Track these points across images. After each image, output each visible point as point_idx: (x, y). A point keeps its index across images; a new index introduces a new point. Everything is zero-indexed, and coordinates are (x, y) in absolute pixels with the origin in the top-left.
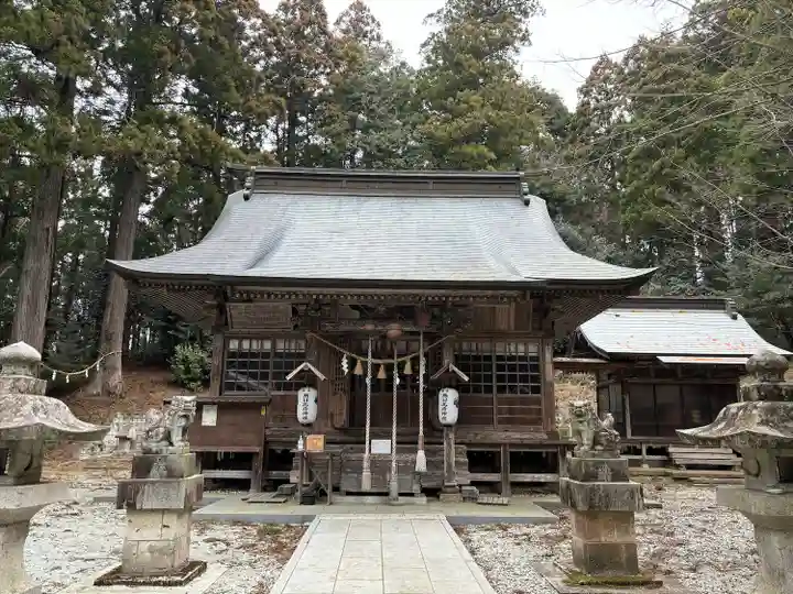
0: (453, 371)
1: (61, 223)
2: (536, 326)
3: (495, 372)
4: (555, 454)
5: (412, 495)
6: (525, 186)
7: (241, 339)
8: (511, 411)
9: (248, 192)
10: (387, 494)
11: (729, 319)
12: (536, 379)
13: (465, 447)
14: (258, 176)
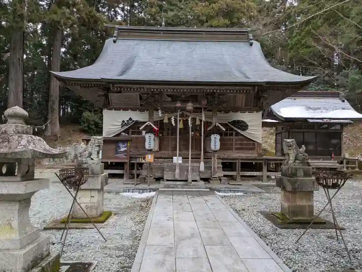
0: (218, 126)
1: (25, 56)
2: (255, 105)
4: (261, 164)
5: (196, 181)
6: (251, 36)
8: (241, 144)
9: (115, 39)
10: (187, 181)
11: (341, 102)
13: (221, 160)
14: (119, 31)
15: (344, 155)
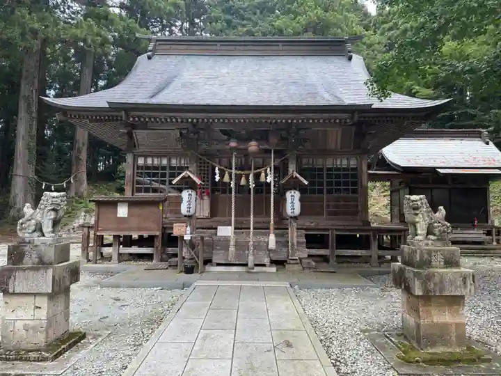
0: (296, 177)
2: (356, 146)
3: (325, 180)
4: (368, 237)
5: (264, 265)
6: (349, 46)
7: (146, 157)
8: (337, 207)
9: (150, 53)
10: (246, 265)
11: (484, 145)
12: (354, 184)
13: (304, 232)
14: (158, 43)
15: (493, 222)
